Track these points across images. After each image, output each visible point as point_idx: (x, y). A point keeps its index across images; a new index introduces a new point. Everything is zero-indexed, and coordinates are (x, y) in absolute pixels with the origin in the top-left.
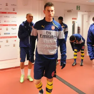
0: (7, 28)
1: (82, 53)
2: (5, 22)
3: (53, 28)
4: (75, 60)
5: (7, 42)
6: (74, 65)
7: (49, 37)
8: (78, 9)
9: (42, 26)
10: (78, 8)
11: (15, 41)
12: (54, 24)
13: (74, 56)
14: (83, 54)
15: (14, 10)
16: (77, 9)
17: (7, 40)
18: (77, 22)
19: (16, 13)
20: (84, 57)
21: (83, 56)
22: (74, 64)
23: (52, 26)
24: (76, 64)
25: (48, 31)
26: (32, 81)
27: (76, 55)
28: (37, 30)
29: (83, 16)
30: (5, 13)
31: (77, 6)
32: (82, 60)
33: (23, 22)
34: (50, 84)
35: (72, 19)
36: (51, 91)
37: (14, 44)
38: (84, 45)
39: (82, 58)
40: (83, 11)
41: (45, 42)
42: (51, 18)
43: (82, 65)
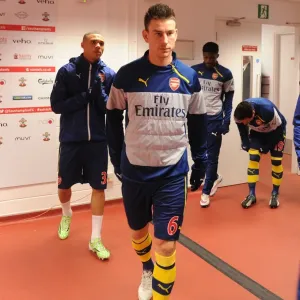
0: (23, 80)
1: (277, 163)
2: (16, 57)
3: (174, 83)
4: (252, 186)
5: (23, 126)
6: (248, 204)
7: (163, 111)
8: (262, 16)
9: (140, 80)
10: (263, 12)
11: (50, 122)
12: (176, 71)
13: (249, 174)
14: (280, 169)
15: (46, 20)
16: (259, 16)
17: (23, 121)
18: (258, 61)
19: (53, 29)
20: (281, 177)
21: (279, 176)
22: (247, 201)
23: (171, 80)
24: (254, 203)
25: (160, 94)
26: (106, 260)
27: (256, 172)
28: (125, 91)
29: (278, 39)
30: (17, 28)
31: (260, 6)
32: (276, 188)
33: (72, 60)
34: (165, 265)
35: (243, 49)
36: (170, 290)
37: (47, 135)
38: (283, 139)
39: (275, 181)
40: (278, 23)
41: (150, 128)
42: (166, 54)
43: (274, 206)
